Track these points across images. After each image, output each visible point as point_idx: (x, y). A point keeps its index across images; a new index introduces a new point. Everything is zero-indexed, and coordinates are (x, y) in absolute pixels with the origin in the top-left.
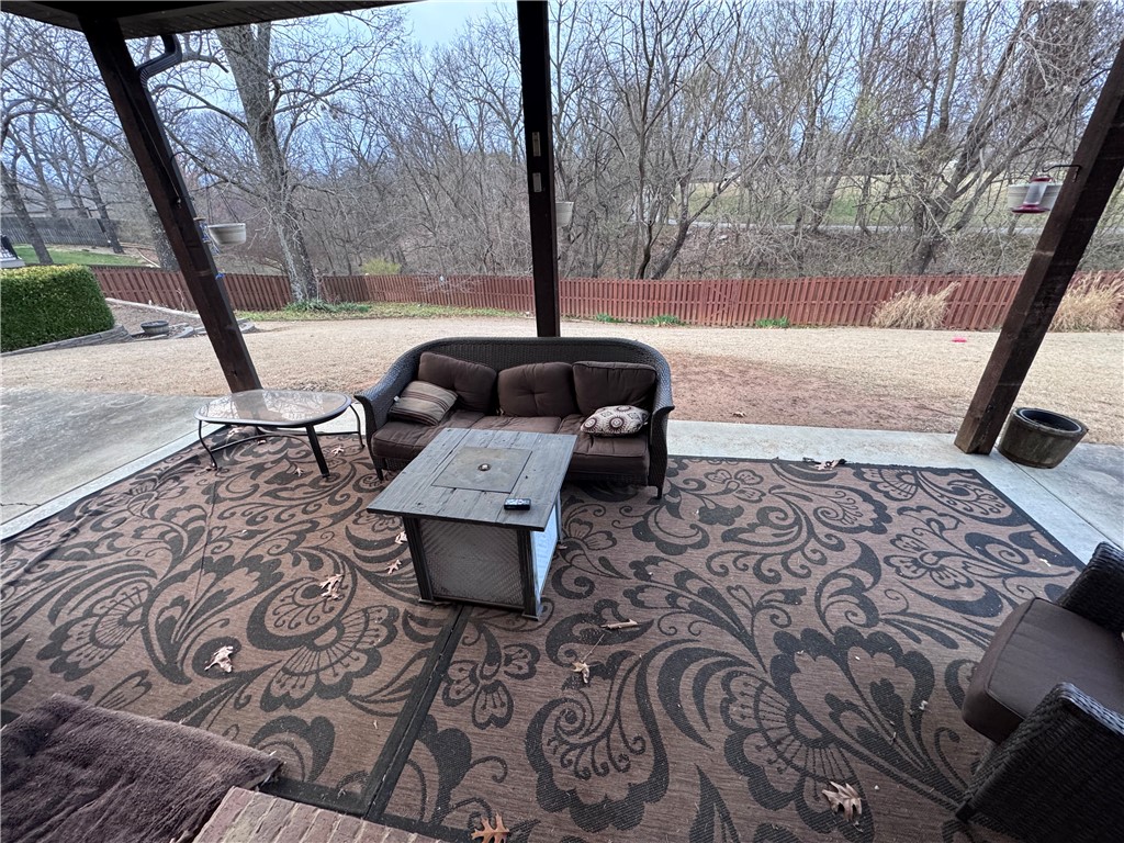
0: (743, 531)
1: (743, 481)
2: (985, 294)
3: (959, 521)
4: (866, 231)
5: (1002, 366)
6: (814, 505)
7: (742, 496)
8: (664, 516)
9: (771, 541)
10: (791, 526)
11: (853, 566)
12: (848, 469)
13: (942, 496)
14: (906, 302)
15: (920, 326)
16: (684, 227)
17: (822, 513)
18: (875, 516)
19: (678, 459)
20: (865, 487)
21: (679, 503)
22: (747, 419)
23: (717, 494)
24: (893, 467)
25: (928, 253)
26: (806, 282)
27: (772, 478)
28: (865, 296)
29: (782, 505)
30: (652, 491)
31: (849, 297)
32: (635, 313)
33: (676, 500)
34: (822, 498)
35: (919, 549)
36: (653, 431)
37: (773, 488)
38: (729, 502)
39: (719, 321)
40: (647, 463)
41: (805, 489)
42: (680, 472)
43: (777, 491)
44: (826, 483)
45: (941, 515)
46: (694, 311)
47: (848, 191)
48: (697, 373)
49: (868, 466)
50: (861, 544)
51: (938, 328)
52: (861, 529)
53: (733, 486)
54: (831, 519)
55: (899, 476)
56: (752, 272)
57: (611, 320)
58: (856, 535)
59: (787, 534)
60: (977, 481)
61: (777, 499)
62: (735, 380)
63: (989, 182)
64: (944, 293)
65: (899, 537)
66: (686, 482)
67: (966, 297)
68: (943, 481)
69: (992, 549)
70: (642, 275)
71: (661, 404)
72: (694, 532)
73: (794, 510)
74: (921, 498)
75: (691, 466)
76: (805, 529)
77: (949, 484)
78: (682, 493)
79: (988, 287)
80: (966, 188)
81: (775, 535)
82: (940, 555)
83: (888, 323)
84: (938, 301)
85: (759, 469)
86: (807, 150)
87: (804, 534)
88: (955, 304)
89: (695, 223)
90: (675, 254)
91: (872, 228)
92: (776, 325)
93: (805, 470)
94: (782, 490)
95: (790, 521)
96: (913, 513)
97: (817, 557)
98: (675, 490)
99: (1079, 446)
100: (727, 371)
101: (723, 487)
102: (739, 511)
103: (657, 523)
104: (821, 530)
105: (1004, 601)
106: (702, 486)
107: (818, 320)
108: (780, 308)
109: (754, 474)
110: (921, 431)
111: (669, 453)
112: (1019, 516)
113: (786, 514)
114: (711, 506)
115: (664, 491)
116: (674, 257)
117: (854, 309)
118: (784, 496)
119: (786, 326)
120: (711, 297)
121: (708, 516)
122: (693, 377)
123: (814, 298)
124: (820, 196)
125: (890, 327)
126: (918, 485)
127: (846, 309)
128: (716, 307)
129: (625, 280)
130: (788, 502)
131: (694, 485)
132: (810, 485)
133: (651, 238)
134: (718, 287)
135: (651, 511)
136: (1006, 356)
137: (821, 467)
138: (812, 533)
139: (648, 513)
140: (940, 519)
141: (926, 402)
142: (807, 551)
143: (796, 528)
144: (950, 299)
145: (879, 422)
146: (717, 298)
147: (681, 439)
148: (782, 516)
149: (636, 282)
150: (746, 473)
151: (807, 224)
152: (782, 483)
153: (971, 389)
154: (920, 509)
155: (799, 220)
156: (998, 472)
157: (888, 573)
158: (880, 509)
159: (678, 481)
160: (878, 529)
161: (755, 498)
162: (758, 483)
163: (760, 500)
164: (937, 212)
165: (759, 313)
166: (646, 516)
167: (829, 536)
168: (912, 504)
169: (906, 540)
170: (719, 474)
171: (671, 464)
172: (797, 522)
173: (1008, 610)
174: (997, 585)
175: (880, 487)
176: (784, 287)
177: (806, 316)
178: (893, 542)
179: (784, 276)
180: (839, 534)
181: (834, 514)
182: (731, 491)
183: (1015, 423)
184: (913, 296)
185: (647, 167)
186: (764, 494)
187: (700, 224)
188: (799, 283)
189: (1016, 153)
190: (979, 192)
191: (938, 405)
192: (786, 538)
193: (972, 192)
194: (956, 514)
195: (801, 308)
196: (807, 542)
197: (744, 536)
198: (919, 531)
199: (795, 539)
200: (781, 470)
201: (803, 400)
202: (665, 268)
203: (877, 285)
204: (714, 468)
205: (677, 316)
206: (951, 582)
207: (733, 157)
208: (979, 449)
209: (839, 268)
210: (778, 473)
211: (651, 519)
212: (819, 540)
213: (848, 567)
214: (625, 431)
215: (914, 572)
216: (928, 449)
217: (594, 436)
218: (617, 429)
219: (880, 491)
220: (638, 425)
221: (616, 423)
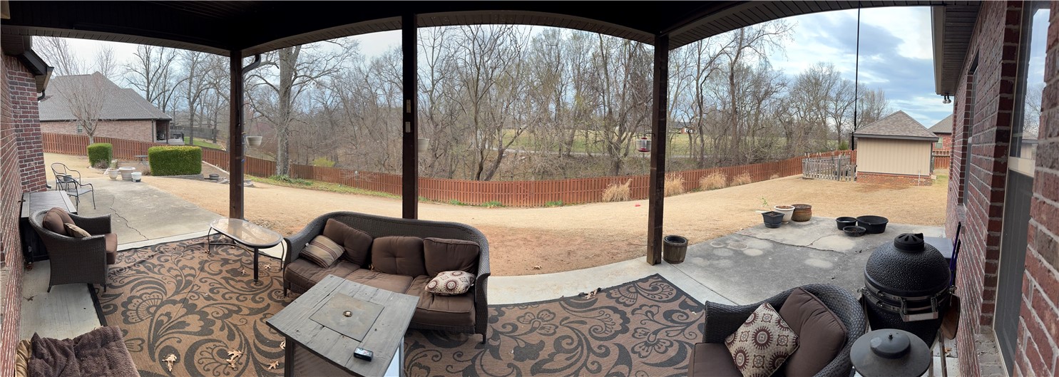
0: (545, 361)
1: (542, 319)
2: (642, 183)
3: (659, 307)
4: (590, 156)
5: (654, 220)
6: (588, 326)
7: (543, 332)
8: (487, 358)
9: (565, 365)
10: (576, 348)
11: (616, 364)
12: (603, 293)
13: (649, 294)
14: (612, 190)
15: (622, 200)
16: (501, 152)
17: (593, 330)
18: (621, 321)
19: (498, 307)
20: (613, 303)
21: (499, 345)
22: (542, 270)
23: (525, 334)
24: (624, 285)
25: (618, 166)
26: (568, 181)
27: (561, 313)
28: (596, 187)
29: (569, 332)
30: (479, 337)
31: (589, 188)
32: (474, 200)
33: (497, 343)
34: (592, 320)
35: (645, 334)
36: (476, 291)
37: (562, 321)
38: (534, 339)
39: (522, 204)
40: (473, 317)
41: (581, 316)
42: (499, 318)
43: (565, 322)
44: (593, 307)
45: (650, 307)
46: (510, 199)
47: (579, 137)
48: (511, 241)
49: (613, 288)
50: (619, 345)
51: (629, 200)
52: (617, 333)
53: (536, 324)
54: (599, 333)
55: (628, 290)
56: (540, 176)
57: (460, 204)
58: (614, 340)
59: (574, 355)
60: (660, 279)
61: (565, 328)
62: (534, 244)
63: (631, 137)
64: (628, 184)
65: (635, 331)
66: (504, 326)
67: (636, 185)
68: (646, 285)
69: (675, 317)
70: (478, 178)
71: (481, 272)
72: (511, 370)
73: (577, 334)
74: (641, 300)
75: (508, 312)
76: (585, 347)
77: (650, 286)
78: (501, 336)
79: (642, 180)
80: (624, 139)
81: (567, 359)
82: (655, 333)
83: (609, 200)
84: (625, 187)
85: (553, 307)
87: (585, 351)
88: (633, 188)
89: (507, 150)
90: (497, 166)
91: (592, 154)
92: (557, 205)
93: (580, 302)
94: (568, 321)
95: (575, 344)
96: (639, 311)
97: (595, 367)
98: (496, 334)
99: (688, 247)
100: (529, 238)
101: (529, 327)
102: (542, 344)
103: (482, 366)
104: (595, 344)
105: (687, 346)
106: (515, 328)
107: (577, 200)
108: (557, 195)
109: (550, 313)
110: (633, 258)
111: (489, 302)
112: (680, 293)
113: (572, 339)
114: (522, 345)
115: (488, 337)
116: (497, 168)
117: (593, 194)
118: (570, 325)
119: (562, 205)
120: (519, 191)
121: (521, 354)
122: (508, 243)
123: (573, 190)
124: (568, 139)
125: (610, 201)
126: (637, 292)
127: (589, 194)
128: (522, 196)
129: (469, 180)
130: (572, 329)
131: (509, 328)
132: (585, 311)
133: (482, 158)
134: (522, 185)
135: (478, 355)
136: (654, 214)
137: (588, 297)
138: (590, 349)
139: (475, 358)
140: (651, 309)
141: (631, 241)
142: (589, 365)
143: (580, 348)
144: (630, 186)
145: (614, 258)
146: (522, 191)
147: (498, 292)
148: (570, 341)
149: (474, 182)
150: (545, 313)
151: (564, 152)
152: (568, 315)
153: (646, 230)
154: (641, 306)
155: (560, 150)
156: (666, 271)
157: (635, 359)
158: (623, 314)
159: (498, 326)
160: (625, 330)
161: (552, 331)
162: (553, 319)
163: (555, 333)
164: (616, 149)
165: (547, 198)
166: (473, 360)
167: (600, 347)
168: (636, 306)
169: (639, 331)
170: (527, 317)
171: (491, 312)
172: (580, 344)
173: (690, 351)
174: (681, 338)
175: (620, 300)
176: (557, 184)
177: (571, 199)
178: (633, 336)
179: (557, 178)
180: (605, 343)
181: (600, 329)
182: (535, 329)
183: (666, 245)
184: (616, 187)
185: (479, 120)
186: (557, 327)
187: (510, 151)
188: (565, 182)
191: (636, 242)
192: (574, 359)
193: (626, 140)
194: (656, 303)
195: (568, 194)
196: (588, 357)
197: (547, 366)
198: (643, 322)
199: (580, 357)
200: (566, 305)
201: (574, 252)
202: (491, 175)
203: (600, 181)
204: (523, 312)
205: (500, 202)
206: (663, 349)
208: (656, 262)
209: (582, 174)
210: (564, 308)
211: (477, 362)
212: (594, 353)
213: (613, 367)
214: (457, 292)
215: (647, 351)
216: (637, 269)
217: (435, 295)
218: (451, 290)
219: (621, 303)
220: (467, 287)
221: (451, 285)
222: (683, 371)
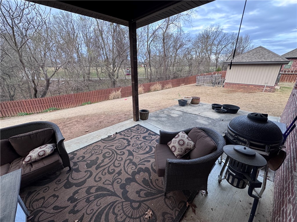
0: (101, 163)
1: (95, 149)
2: (126, 90)
3: (140, 135)
4: (100, 79)
5: (135, 104)
6: (115, 146)
7: (97, 154)
8: (75, 174)
9: (109, 162)
10: (112, 155)
11: (128, 156)
12: (118, 134)
13: (136, 132)
14: (113, 94)
15: (118, 98)
16: (48, 81)
17: (117, 147)
18: (127, 142)
19: (73, 153)
20: (123, 137)
21: (78, 167)
22: (90, 132)
23: (89, 157)
24: (126, 130)
25: (114, 83)
26: (91, 92)
27: (102, 145)
28: (106, 93)
29: (108, 150)
30: (67, 168)
31: (103, 94)
32: (38, 110)
33: (77, 166)
34: (116, 144)
35: (137, 145)
36: (59, 149)
37: (104, 147)
38: (94, 158)
39: (69, 106)
40: (61, 161)
41: (111, 144)
42: (75, 157)
43: (105, 147)
44: (115, 140)
45: (137, 136)
46: (61, 105)
47: (93, 70)
48: (69, 124)
49: (121, 131)
51: (121, 98)
52: (126, 146)
53: (93, 152)
54: (119, 148)
55: (128, 131)
56: (76, 91)
57: (27, 114)
58: (126, 149)
59: (112, 157)
60: (140, 126)
61: (106, 150)
62: (82, 122)
63: (119, 69)
64: (120, 91)
65: (133, 144)
66: (78, 159)
67: (123, 91)
68: (135, 129)
69: (147, 138)
70: (35, 96)
71: (59, 139)
72: (87, 173)
73: (111, 150)
74: (133, 134)
75: (78, 153)
76: (115, 154)
77: (136, 129)
78: (78, 163)
79: (126, 89)
80: (116, 70)
81: (109, 160)
82: (140, 144)
83: (112, 98)
84: (119, 92)
85: (98, 144)
86: (79, 61)
87: (116, 155)
88: (122, 92)
89: (51, 79)
90: (47, 89)
91: (101, 79)
92: (88, 104)
93: (109, 139)
94: (106, 147)
96: (133, 138)
97: (120, 159)
98: (75, 164)
99: (149, 114)
100: (79, 120)
101: (90, 154)
102: (98, 158)
103: (73, 179)
104: (118, 152)
105: (152, 147)
106: (84, 157)
107: (98, 101)
108: (87, 99)
109: (98, 146)
110: (127, 120)
111: (68, 152)
112: (148, 130)
113: (109, 152)
114: (89, 162)
115: (71, 166)
116: (47, 90)
117: (104, 96)
118: (107, 148)
119: (91, 104)
120: (66, 100)
121: (89, 166)
122: (68, 125)
123: (95, 96)
124: (87, 72)
125: (113, 99)
126: (131, 131)
127: (103, 97)
128: (68, 102)
129: (29, 99)
130: (109, 149)
131: (81, 158)
132: (112, 142)
133: (35, 85)
134: (67, 97)
135: (69, 176)
136: (135, 102)
137: (112, 136)
139: (68, 177)
140: (137, 137)
141: (126, 114)
142: (118, 159)
144: (121, 92)
145: (120, 121)
146: (68, 100)
147: (70, 147)
149: (34, 99)
150: (95, 147)
151: (86, 78)
152: (105, 145)
153: (132, 109)
154: (134, 136)
155: (84, 77)
156: (141, 123)
157: (134, 153)
158: (127, 140)
159: (75, 160)
160: (129, 145)
161: (100, 152)
162: (100, 148)
163: (102, 152)
164: (113, 75)
165: (82, 101)
166: (68, 179)
168: (132, 136)
169: (134, 144)
170: (88, 151)
171: (70, 156)
172: (113, 153)
173: (154, 148)
174: (150, 145)
175: (125, 135)
176: (86, 94)
177: (95, 100)
178: (132, 146)
179: (85, 91)
180: (122, 151)
181: (120, 146)
182: (93, 154)
183: (141, 113)
184: (115, 92)
186: (102, 150)
187: (54, 79)
188: (90, 92)
189: (121, 65)
190: (118, 71)
191: (128, 113)
192: (112, 159)
193: (117, 71)
194: (139, 134)
195: (93, 98)
197: (102, 165)
198: (135, 141)
199: (114, 157)
200: (104, 142)
201: (102, 121)
202: (45, 94)
203: (107, 91)
204: (86, 150)
205: (56, 107)
206: (144, 149)
207: (58, 61)
208: (137, 120)
209: (98, 88)
210: (103, 143)
211: (70, 178)
212: (119, 155)
213: (127, 157)
214: (47, 154)
215: (138, 150)
216: (130, 123)
217: (31, 163)
218: (43, 155)
219: (126, 136)
220: (52, 150)
221: (41, 153)
222: (152, 155)
